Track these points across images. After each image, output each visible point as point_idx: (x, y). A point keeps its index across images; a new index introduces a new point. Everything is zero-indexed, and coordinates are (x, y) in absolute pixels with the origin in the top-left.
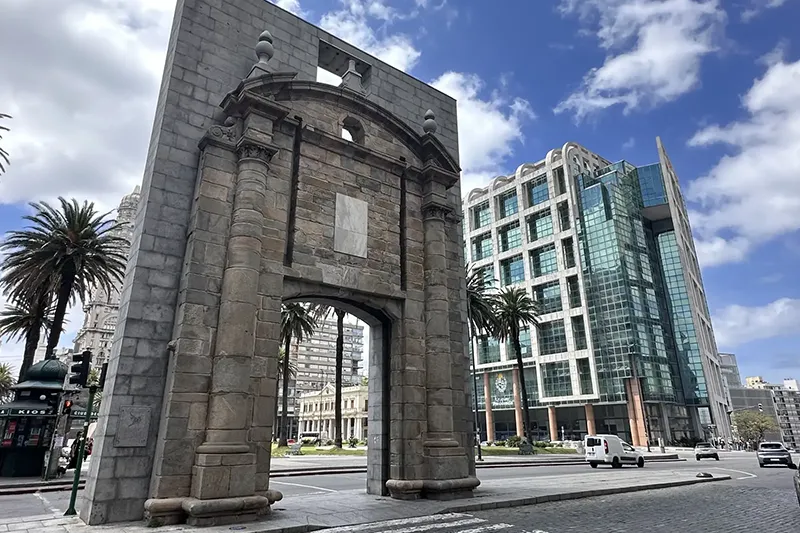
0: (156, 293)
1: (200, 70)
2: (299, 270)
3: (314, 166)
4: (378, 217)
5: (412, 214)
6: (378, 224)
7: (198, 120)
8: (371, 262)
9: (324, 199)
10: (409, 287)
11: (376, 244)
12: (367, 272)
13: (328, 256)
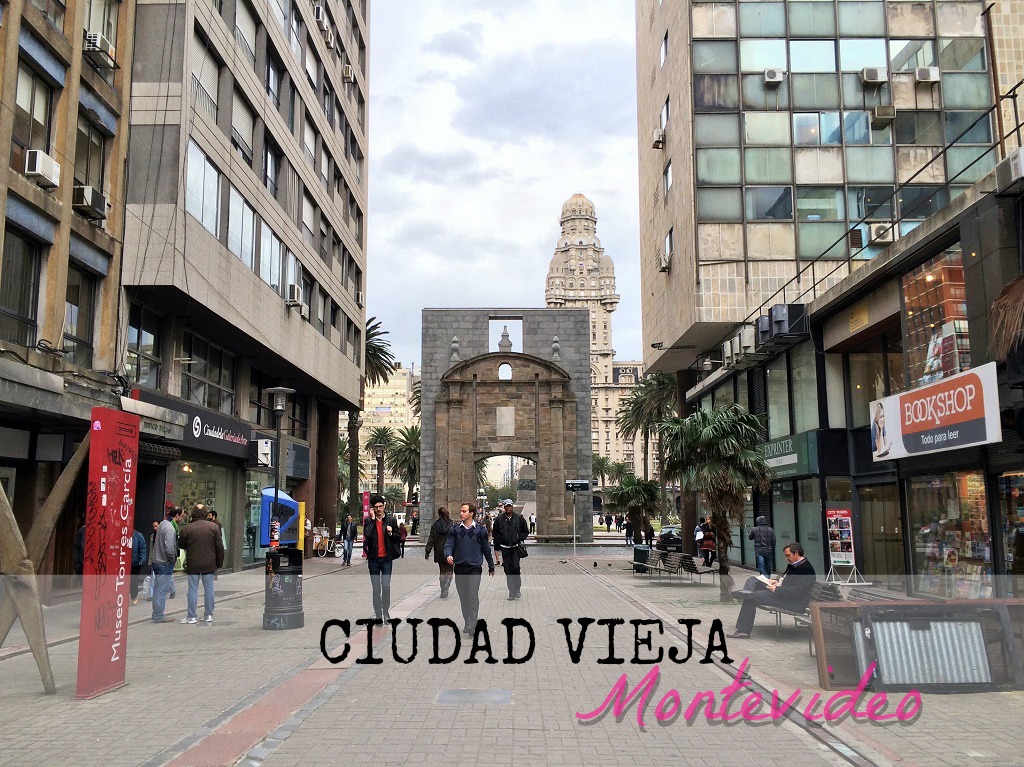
0: (429, 465)
1: (433, 364)
2: (481, 448)
3: (484, 397)
4: (521, 413)
5: (543, 405)
6: (522, 416)
7: (434, 389)
8: (517, 438)
9: (490, 411)
10: (541, 445)
11: (519, 427)
12: (515, 443)
13: (494, 439)
